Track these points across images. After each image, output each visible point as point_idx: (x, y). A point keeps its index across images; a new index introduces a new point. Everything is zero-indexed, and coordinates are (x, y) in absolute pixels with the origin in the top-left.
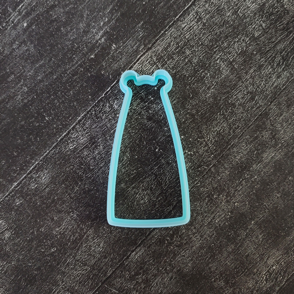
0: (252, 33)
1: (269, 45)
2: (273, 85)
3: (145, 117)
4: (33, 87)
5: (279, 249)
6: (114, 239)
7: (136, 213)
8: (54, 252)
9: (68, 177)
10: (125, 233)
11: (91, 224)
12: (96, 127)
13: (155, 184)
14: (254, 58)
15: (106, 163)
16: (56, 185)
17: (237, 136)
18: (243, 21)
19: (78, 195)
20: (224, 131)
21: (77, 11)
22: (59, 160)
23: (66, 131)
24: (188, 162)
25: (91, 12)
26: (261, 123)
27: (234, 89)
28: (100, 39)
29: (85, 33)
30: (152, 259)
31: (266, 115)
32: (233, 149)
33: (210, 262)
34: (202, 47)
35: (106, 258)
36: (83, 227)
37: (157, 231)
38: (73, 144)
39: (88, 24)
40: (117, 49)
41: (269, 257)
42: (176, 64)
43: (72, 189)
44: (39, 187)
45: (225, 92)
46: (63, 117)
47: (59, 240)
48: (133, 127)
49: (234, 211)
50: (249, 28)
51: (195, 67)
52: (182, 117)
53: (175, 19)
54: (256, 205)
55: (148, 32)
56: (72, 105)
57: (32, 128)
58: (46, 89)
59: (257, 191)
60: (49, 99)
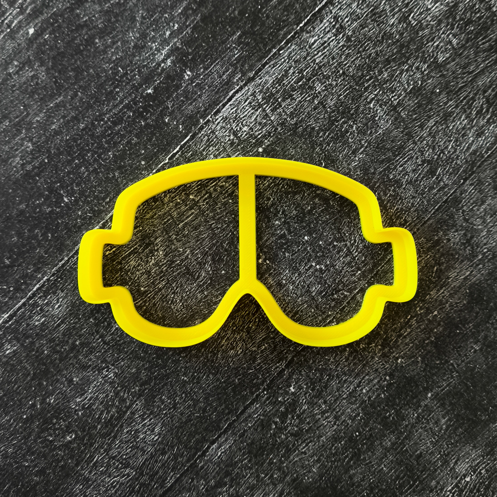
0: (433, 55)
1: (463, 78)
2: (469, 148)
4: (43, 143)
5: (477, 445)
6: (181, 419)
7: (220, 374)
8: (70, 442)
10: (200, 408)
11: (139, 390)
12: (152, 217)
13: (255, 322)
14: (435, 101)
15: (169, 281)
16: (79, 319)
18: (418, 34)
19: (118, 339)
21: (124, 10)
23: (99, 222)
24: (315, 283)
25: (148, 13)
26: (447, 215)
27: (399, 154)
28: (164, 61)
29: (137, 49)
30: (247, 458)
31: (456, 201)
33: (352, 466)
34: (344, 79)
35: (164, 453)
36: (126, 395)
37: (257, 406)
38: (111, 247)
39: (143, 33)
40: (194, 79)
41: (458, 460)
42: (298, 107)
43: (107, 327)
44: (48, 323)
45: (384, 160)
46: (94, 199)
47: (81, 419)
48: (219, 219)
49: (397, 374)
50: (429, 46)
51: (330, 114)
52: (307, 202)
53: (297, 27)
54: (436, 364)
55: (249, 50)
56: (110, 176)
57: (39, 215)
58: (67, 146)
59: (437, 338)
60: (71, 164)
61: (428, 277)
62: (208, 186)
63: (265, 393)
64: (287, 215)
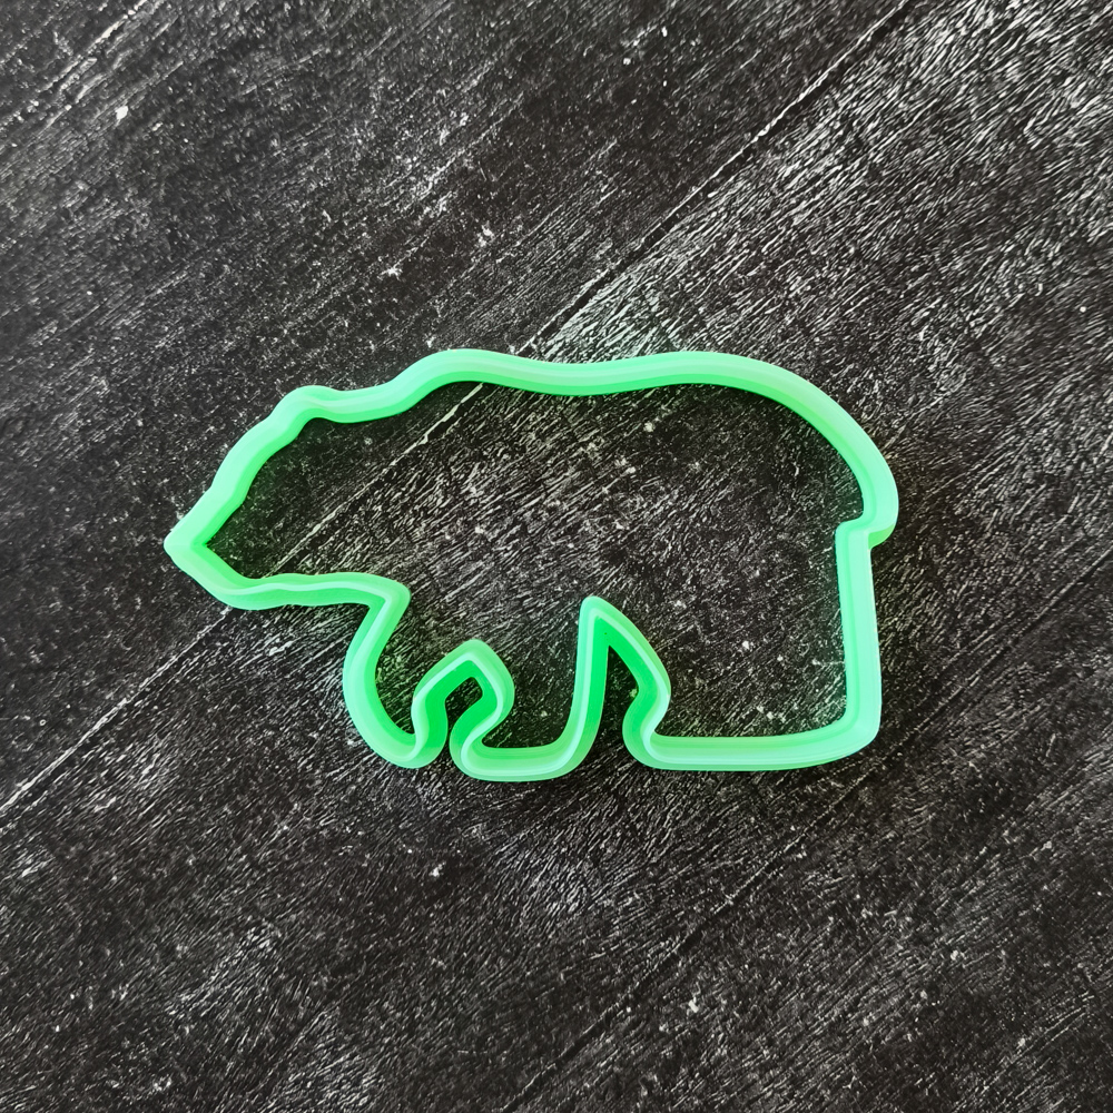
0: (1077, 223)
3: (595, 548)
4: (134, 380)
6: (424, 1060)
7: (524, 957)
8: (160, 1096)
9: (249, 773)
10: (472, 1036)
11: (330, 985)
13: (614, 838)
14: (1075, 334)
16: (198, 805)
17: (978, 660)
18: (1042, 168)
19: (286, 857)
20: (924, 636)
21: (343, 72)
22: (217, 700)
25: (400, 83)
26: (1089, 612)
27: (980, 457)
28: (430, 200)
29: (368, 169)
31: (1112, 580)
32: (956, 716)
34: (858, 268)
36: (297, 994)
37: (608, 1041)
38: (281, 637)
39: (384, 131)
40: (500, 247)
42: (744, 331)
43: (262, 829)
45: (943, 468)
47: (190, 1044)
48: (540, 587)
49: (946, 987)
50: (1068, 199)
51: (821, 349)
52: (754, 559)
53: (752, 138)
54: (1041, 968)
55: (636, 186)
56: (290, 469)
57: (116, 552)
58: (189, 392)
59: (1049, 907)
60: (198, 435)
61: (1035, 759)
62: (520, 506)
63: (629, 1010)
64: (704, 587)
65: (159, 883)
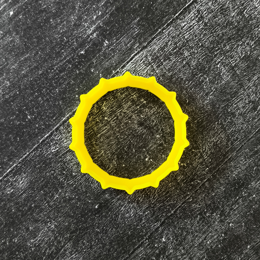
0: (258, 36)
3: (136, 122)
4: (16, 82)
6: (94, 255)
7: (120, 228)
9: (48, 182)
10: (107, 249)
11: (70, 236)
13: (142, 197)
16: (35, 191)
17: (235, 149)
18: (249, 22)
19: (58, 204)
20: (221, 143)
21: (68, 2)
22: (39, 164)
23: (49, 132)
24: (180, 175)
25: (83, 4)
27: (234, 97)
28: (92, 34)
29: (76, 26)
32: (230, 163)
34: (202, 49)
36: (61, 239)
37: (142, 249)
38: (55, 147)
39: (79, 17)
40: (110, 46)
42: (173, 66)
43: (51, 197)
45: (225, 100)
46: (46, 117)
47: (33, 253)
48: (122, 132)
49: (229, 233)
50: (255, 30)
51: (193, 70)
53: (174, 16)
54: (253, 228)
55: (144, 29)
56: (57, 104)
57: (12, 126)
58: (31, 84)
59: (255, 212)
60: (33, 96)
61: (250, 174)
62: (116, 112)
63: (147, 241)
64: (164, 132)
65: (25, 211)
